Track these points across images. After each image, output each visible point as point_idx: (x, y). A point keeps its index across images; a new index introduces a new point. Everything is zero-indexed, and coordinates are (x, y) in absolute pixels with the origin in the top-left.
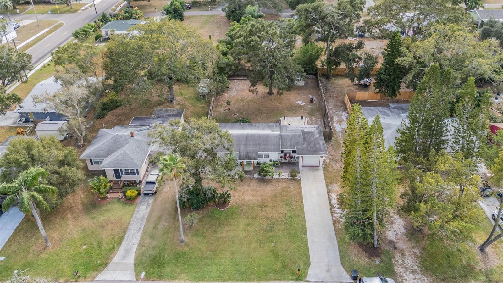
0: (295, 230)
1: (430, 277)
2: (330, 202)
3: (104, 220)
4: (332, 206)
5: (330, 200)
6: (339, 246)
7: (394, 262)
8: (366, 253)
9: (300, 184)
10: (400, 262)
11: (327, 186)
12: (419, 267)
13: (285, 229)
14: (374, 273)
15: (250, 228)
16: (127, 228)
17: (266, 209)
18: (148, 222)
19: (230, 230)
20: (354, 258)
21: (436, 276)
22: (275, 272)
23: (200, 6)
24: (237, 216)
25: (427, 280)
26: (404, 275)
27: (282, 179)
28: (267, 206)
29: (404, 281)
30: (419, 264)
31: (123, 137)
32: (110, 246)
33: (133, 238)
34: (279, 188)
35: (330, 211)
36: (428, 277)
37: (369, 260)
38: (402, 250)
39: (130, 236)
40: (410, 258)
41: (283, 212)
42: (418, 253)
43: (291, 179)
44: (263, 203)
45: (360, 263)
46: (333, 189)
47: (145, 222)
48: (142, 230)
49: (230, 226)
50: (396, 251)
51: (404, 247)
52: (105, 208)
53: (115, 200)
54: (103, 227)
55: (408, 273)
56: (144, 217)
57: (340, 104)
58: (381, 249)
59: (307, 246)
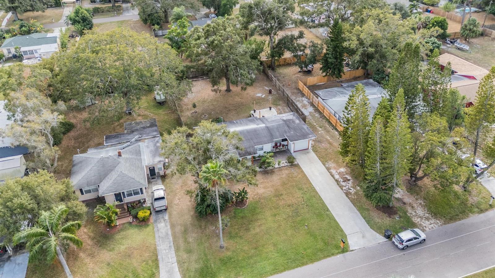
0: (318, 209)
1: (441, 219)
2: (334, 178)
3: (126, 248)
4: (337, 181)
5: (333, 176)
6: (361, 213)
7: (409, 215)
8: (385, 213)
9: (300, 168)
10: (414, 214)
11: (324, 165)
12: (429, 214)
13: (309, 210)
14: (400, 228)
15: (278, 218)
16: (155, 249)
17: (283, 197)
18: (175, 238)
19: (261, 225)
20: (377, 220)
21: (445, 217)
22: (321, 250)
23: (103, 12)
24: (260, 210)
25: (440, 222)
26: (422, 223)
27: (282, 167)
28: (282, 195)
29: (424, 228)
30: (427, 211)
31: (111, 158)
32: (148, 272)
33: (169, 258)
34: (284, 176)
35: (338, 186)
36: (439, 220)
37: (391, 219)
38: (410, 204)
39: (164, 257)
40: (419, 209)
41: (299, 196)
42: (423, 203)
43: (290, 165)
44: (278, 193)
45: (385, 223)
46: (330, 166)
47: (172, 239)
48: (173, 247)
49: (259, 221)
50: (406, 205)
51: (411, 201)
52: (120, 237)
53: (127, 225)
54: (129, 256)
55: (424, 221)
56: (167, 234)
57: (295, 91)
58: (395, 207)
59: (335, 220)
